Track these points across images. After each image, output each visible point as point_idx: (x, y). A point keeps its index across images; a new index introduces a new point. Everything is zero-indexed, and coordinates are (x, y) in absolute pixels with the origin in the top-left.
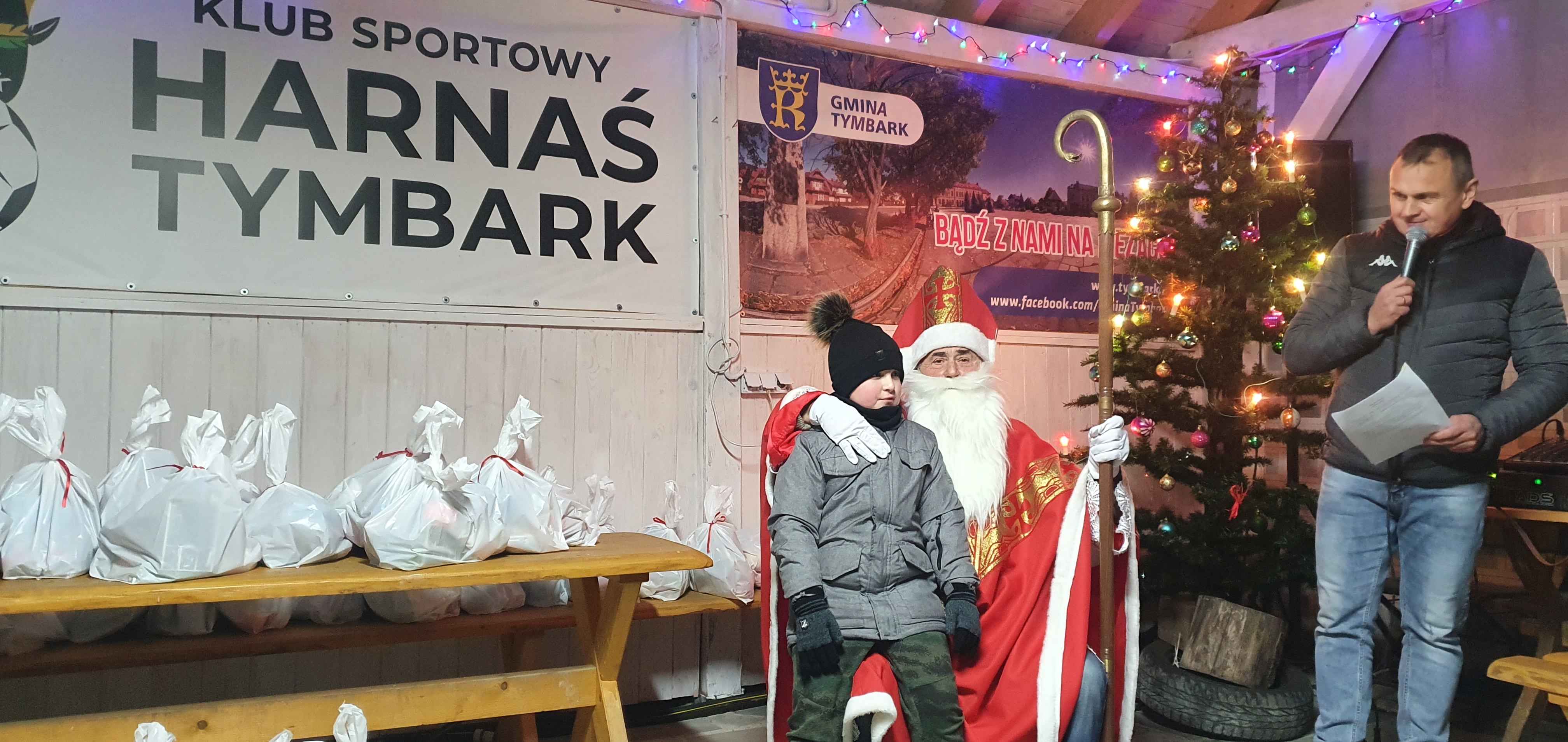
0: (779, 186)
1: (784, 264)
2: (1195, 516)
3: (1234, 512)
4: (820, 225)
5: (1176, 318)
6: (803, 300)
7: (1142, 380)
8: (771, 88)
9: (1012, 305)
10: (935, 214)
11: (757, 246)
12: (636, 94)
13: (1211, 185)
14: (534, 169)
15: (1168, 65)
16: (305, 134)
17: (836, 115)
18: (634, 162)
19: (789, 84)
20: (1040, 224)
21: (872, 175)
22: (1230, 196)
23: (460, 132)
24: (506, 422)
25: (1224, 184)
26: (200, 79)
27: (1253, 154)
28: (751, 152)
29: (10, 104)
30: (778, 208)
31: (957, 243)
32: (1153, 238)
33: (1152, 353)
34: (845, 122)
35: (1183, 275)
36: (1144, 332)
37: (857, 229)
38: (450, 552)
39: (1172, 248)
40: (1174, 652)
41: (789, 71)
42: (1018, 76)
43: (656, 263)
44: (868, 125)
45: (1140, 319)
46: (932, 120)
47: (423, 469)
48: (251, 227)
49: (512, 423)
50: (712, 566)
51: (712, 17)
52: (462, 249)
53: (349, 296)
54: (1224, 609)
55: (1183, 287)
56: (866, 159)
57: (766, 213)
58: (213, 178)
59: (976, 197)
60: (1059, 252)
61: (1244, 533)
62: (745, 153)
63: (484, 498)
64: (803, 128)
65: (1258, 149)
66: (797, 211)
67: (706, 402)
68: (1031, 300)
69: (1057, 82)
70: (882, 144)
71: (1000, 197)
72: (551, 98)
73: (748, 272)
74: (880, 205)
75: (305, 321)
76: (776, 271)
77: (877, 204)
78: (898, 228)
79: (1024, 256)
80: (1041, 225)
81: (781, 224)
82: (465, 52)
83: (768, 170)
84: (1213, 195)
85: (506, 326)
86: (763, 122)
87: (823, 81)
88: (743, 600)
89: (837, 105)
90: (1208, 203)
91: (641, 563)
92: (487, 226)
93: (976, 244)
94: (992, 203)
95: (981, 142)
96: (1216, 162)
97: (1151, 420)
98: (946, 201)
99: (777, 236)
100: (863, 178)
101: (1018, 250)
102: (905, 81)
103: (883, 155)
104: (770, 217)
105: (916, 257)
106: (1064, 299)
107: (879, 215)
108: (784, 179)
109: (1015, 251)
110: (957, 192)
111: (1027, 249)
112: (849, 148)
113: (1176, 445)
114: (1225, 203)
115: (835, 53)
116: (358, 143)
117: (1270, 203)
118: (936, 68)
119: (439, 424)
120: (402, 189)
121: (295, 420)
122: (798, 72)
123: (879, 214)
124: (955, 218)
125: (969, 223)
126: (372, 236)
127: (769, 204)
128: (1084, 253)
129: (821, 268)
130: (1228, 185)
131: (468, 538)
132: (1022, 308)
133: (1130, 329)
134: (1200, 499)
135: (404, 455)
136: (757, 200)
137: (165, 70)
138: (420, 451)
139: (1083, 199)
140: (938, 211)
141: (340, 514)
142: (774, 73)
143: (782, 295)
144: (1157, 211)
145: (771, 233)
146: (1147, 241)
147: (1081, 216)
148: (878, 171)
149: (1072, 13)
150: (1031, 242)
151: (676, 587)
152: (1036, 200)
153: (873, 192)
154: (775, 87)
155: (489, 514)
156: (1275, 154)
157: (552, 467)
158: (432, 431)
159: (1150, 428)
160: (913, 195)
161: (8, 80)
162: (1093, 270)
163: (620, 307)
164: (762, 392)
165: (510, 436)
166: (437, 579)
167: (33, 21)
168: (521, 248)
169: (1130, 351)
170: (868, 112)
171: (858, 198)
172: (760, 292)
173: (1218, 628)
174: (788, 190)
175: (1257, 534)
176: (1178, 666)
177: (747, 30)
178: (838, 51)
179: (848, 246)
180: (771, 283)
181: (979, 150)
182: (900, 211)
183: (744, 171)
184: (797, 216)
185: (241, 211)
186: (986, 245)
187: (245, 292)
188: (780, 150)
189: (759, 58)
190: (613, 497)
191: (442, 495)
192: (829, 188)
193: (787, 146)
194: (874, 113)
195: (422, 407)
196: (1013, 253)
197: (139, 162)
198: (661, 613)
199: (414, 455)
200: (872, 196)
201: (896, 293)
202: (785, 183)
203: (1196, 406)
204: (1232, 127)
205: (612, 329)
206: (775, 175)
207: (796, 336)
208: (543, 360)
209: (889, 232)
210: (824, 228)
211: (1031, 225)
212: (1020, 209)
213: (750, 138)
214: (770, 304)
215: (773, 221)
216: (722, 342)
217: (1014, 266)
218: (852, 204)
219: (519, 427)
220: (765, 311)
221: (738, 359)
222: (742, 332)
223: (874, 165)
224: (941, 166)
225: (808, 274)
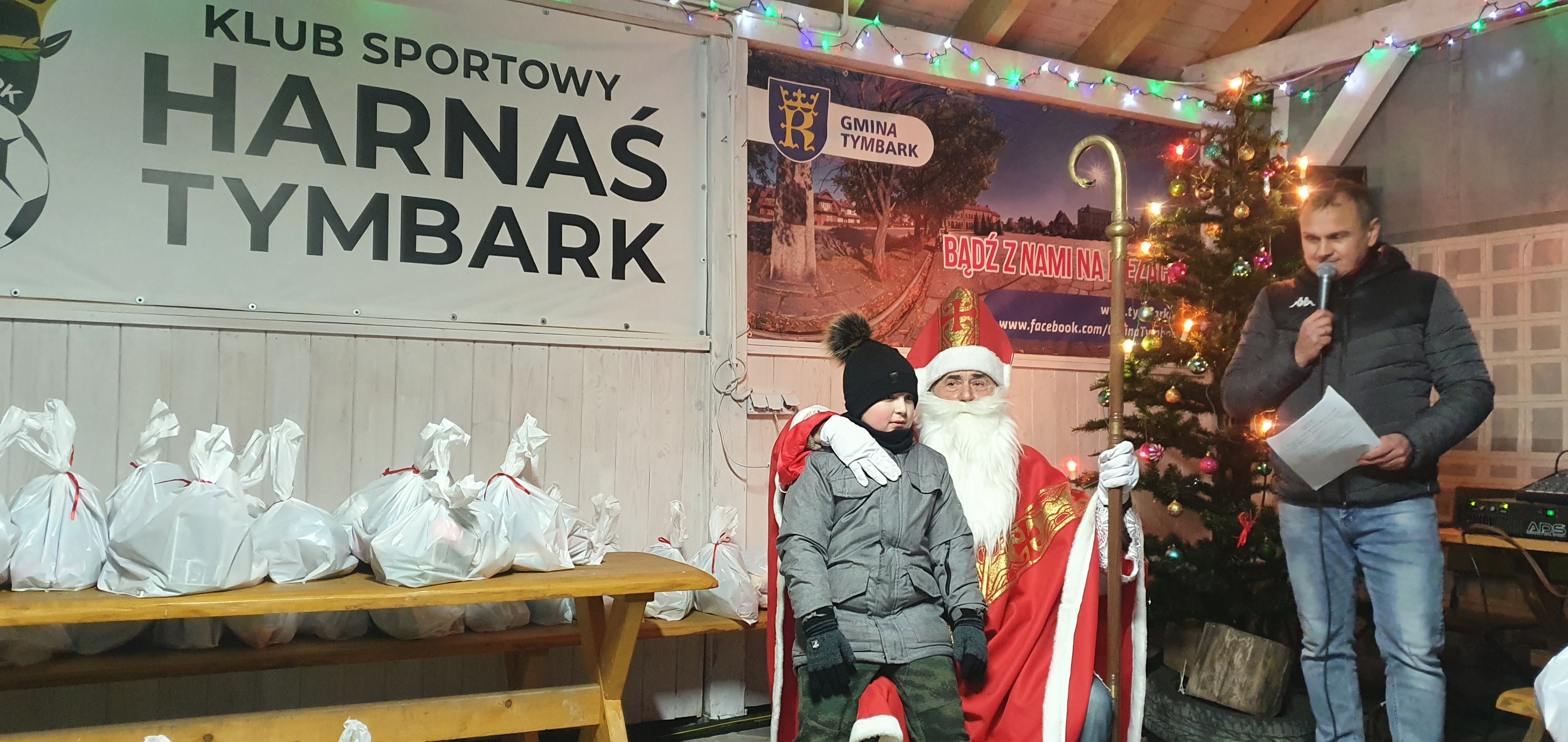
0: (787, 206)
1: (791, 285)
2: (1203, 543)
3: (1243, 539)
4: (829, 246)
5: (1186, 344)
6: (810, 321)
7: (1151, 405)
8: (781, 108)
9: (1020, 328)
10: (944, 236)
11: (765, 266)
12: (645, 113)
13: (1224, 210)
14: (541, 185)
15: (1181, 89)
16: (314, 150)
17: (846, 136)
18: (642, 181)
19: (799, 104)
20: (1049, 248)
21: (881, 196)
22: (1243, 221)
23: (469, 149)
24: (513, 440)
25: (1236, 210)
26: (211, 94)
27: (1267, 179)
28: (760, 172)
29: (21, 116)
30: (785, 228)
31: (966, 265)
32: (1164, 262)
33: (1161, 379)
34: (855, 142)
35: (1194, 300)
36: (1155, 357)
37: (865, 251)
38: (456, 569)
39: (1183, 273)
40: (1180, 679)
41: (799, 91)
42: (1028, 98)
43: (664, 282)
44: (878, 146)
45: (1150, 344)
46: (943, 142)
47: (429, 486)
48: (260, 242)
49: (519, 441)
50: (717, 586)
51: (722, 36)
52: (469, 266)
53: (357, 312)
54: (1231, 636)
55: (1194, 312)
56: (875, 180)
57: (774, 233)
58: (222, 192)
59: (986, 220)
60: (1069, 275)
61: (1252, 560)
62: (754, 173)
63: (490, 516)
64: (812, 148)
65: (1271, 175)
66: (805, 232)
67: (712, 423)
68: (1040, 324)
69: (1067, 104)
70: (892, 165)
71: (1010, 220)
72: (560, 116)
73: (755, 293)
74: (889, 226)
75: (313, 336)
76: (783, 292)
77: (886, 226)
78: (905, 250)
79: (1033, 279)
80: (1051, 249)
81: (789, 245)
82: (475, 69)
83: (777, 189)
84: (1225, 220)
85: (513, 344)
86: (772, 142)
87: (832, 101)
88: (748, 621)
89: (847, 126)
90: (1219, 228)
91: (646, 582)
92: (496, 243)
93: (985, 267)
94: (1002, 225)
95: (991, 165)
96: (1229, 187)
97: (1160, 446)
98: (955, 224)
99: (784, 257)
100: (872, 199)
101: (1027, 273)
102: (916, 102)
103: (893, 176)
104: (778, 237)
105: (925, 280)
106: (1073, 323)
108: (794, 200)
109: (1025, 274)
110: (965, 215)
111: (1037, 272)
112: (858, 169)
113: (1184, 471)
114: (1237, 229)
115: (845, 73)
116: (367, 159)
117: (1283, 228)
118: (947, 89)
119: (447, 441)
120: (411, 205)
121: (301, 436)
122: (808, 92)
123: (888, 236)
124: (964, 241)
125: (978, 245)
126: (381, 252)
127: (778, 225)
128: (1093, 277)
129: (828, 289)
130: (1240, 210)
131: (475, 555)
132: (1031, 332)
133: (1139, 353)
134: (1208, 526)
135: (411, 472)
136: (765, 220)
137: (176, 84)
138: (427, 468)
139: (1093, 223)
140: (947, 233)
141: (347, 530)
142: (785, 93)
143: (789, 316)
144: (1168, 236)
145: (779, 253)
146: (1157, 266)
147: (1091, 240)
148: (887, 193)
149: (1085, 36)
150: (1041, 265)
151: (681, 607)
152: (1046, 223)
153: (882, 214)
154: (785, 107)
155: (495, 532)
156: (1289, 179)
157: (557, 486)
158: (439, 448)
159: (1159, 454)
160: (922, 217)
161: (20, 92)
162: (1103, 294)
163: (627, 327)
164: (768, 413)
165: (517, 454)
166: (440, 598)
167: (45, 33)
168: (529, 266)
169: (1140, 376)
170: (878, 132)
171: (867, 219)
172: (767, 313)
173: (1225, 655)
174: (797, 210)
175: (1264, 561)
176: (1183, 693)
177: (758, 50)
178: (849, 71)
179: (856, 267)
180: (779, 304)
181: (989, 172)
182: (909, 233)
183: (753, 191)
184: (805, 237)
185: (249, 226)
186: (995, 268)
187: (253, 307)
188: (789, 170)
190: (618, 516)
191: (448, 512)
192: (838, 209)
193: (797, 167)
194: (884, 133)
195: (430, 424)
196: (1023, 276)
197: (149, 176)
198: (666, 633)
199: (421, 471)
200: (881, 218)
201: (904, 315)
202: (794, 204)
203: (1205, 433)
204: (1246, 152)
205: (619, 348)
206: (783, 195)
207: (803, 357)
208: (550, 378)
209: (897, 254)
210: (833, 249)
211: (1041, 248)
212: (1029, 232)
213: (759, 158)
214: (777, 325)
215: (781, 241)
216: (728, 362)
217: (1023, 289)
218: (860, 225)
219: (526, 445)
220: (771, 331)
221: (744, 380)
222: (749, 352)
223: (883, 186)
224: (951, 187)
225: (816, 295)
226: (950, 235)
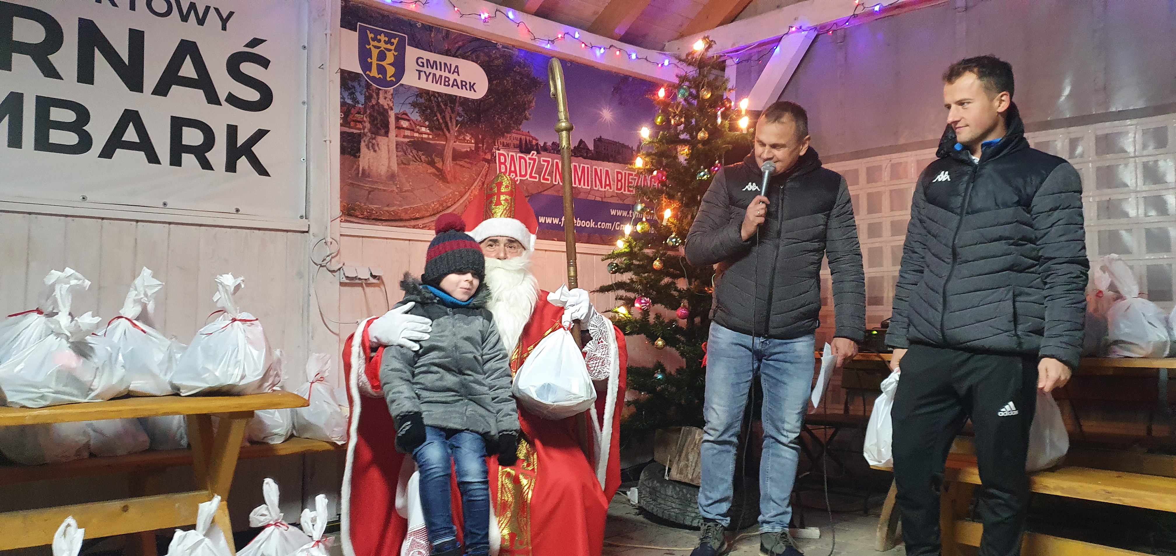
0: (373, 121)
1: (377, 182)
2: (680, 370)
4: (407, 154)
5: (666, 227)
6: (392, 211)
7: (644, 273)
8: (368, 47)
9: (554, 223)
10: (497, 152)
11: (355, 166)
12: (255, 42)
13: (691, 134)
14: (165, 95)
15: (664, 56)
17: (420, 72)
18: (253, 95)
19: (382, 45)
21: (448, 119)
22: (704, 142)
23: (100, 61)
24: (131, 289)
25: (699, 134)
27: (719, 113)
28: (352, 94)
30: (372, 139)
32: (651, 171)
34: (427, 77)
35: (671, 197)
36: (646, 239)
37: (437, 159)
38: (75, 392)
39: (664, 178)
40: (665, 469)
41: (382, 35)
42: (557, 55)
43: (270, 176)
44: (445, 81)
45: (643, 228)
46: (495, 82)
47: (52, 323)
49: (136, 290)
50: (308, 405)
52: (99, 157)
55: (671, 205)
56: (443, 107)
57: (362, 141)
59: (528, 141)
60: (588, 186)
62: (346, 94)
63: (109, 349)
64: (393, 79)
65: (722, 110)
66: (388, 142)
67: (310, 289)
69: (585, 62)
70: (456, 96)
71: (545, 143)
72: (182, 40)
73: (347, 187)
74: (455, 142)
76: (370, 187)
77: (452, 142)
78: (468, 161)
80: (576, 165)
81: (375, 151)
83: (365, 109)
84: (692, 141)
85: (138, 221)
86: (361, 72)
87: (409, 45)
88: (338, 442)
89: (421, 64)
90: (689, 148)
91: (247, 402)
92: (123, 139)
93: (528, 176)
94: (539, 147)
95: (531, 101)
96: (694, 118)
97: (649, 300)
98: (505, 143)
99: (371, 160)
100: (441, 121)
102: (474, 51)
103: (457, 105)
104: (366, 145)
106: (592, 220)
107: (454, 150)
108: (379, 117)
109: (557, 183)
110: (513, 137)
112: (430, 98)
113: (666, 318)
114: (700, 147)
115: (419, 25)
117: (730, 147)
118: (497, 43)
120: (44, 103)
122: (390, 36)
124: (512, 156)
125: (522, 160)
126: (15, 142)
127: (366, 135)
128: (605, 188)
129: (407, 187)
130: (702, 135)
131: (93, 380)
132: (562, 225)
133: (635, 236)
134: (683, 356)
135: (35, 315)
136: (355, 131)
138: (50, 309)
139: (605, 149)
140: (500, 150)
142: (371, 35)
143: (376, 206)
144: (654, 152)
145: (367, 157)
146: (647, 174)
147: (603, 161)
148: (453, 116)
151: (283, 433)
153: (449, 132)
154: (371, 46)
155: (113, 362)
156: (734, 114)
158: (61, 293)
159: (649, 305)
160: (480, 137)
162: (611, 200)
163: (238, 210)
164: (357, 281)
165: (134, 300)
166: (61, 414)
168: (153, 158)
169: (636, 253)
170: (445, 71)
171: (438, 135)
172: (357, 203)
174: (381, 126)
176: (667, 478)
177: (349, 1)
178: (422, 24)
179: (429, 171)
180: (367, 197)
181: (530, 107)
182: (470, 148)
183: (346, 108)
184: (388, 146)
186: (535, 178)
188: (374, 94)
189: (359, 23)
191: (69, 345)
192: (414, 126)
193: (381, 92)
194: (450, 72)
195: (53, 271)
196: (555, 185)
200: (448, 135)
202: (379, 120)
203: (680, 291)
204: (705, 93)
205: (231, 227)
206: (370, 113)
207: (387, 238)
209: (461, 163)
210: (410, 157)
213: (350, 83)
214: (365, 213)
215: (368, 148)
216: (324, 241)
217: (555, 194)
218: (433, 139)
219: (142, 293)
220: (362, 218)
221: (336, 255)
222: (342, 233)
223: (450, 112)
224: (501, 116)
225: (397, 191)
226: (501, 152)
